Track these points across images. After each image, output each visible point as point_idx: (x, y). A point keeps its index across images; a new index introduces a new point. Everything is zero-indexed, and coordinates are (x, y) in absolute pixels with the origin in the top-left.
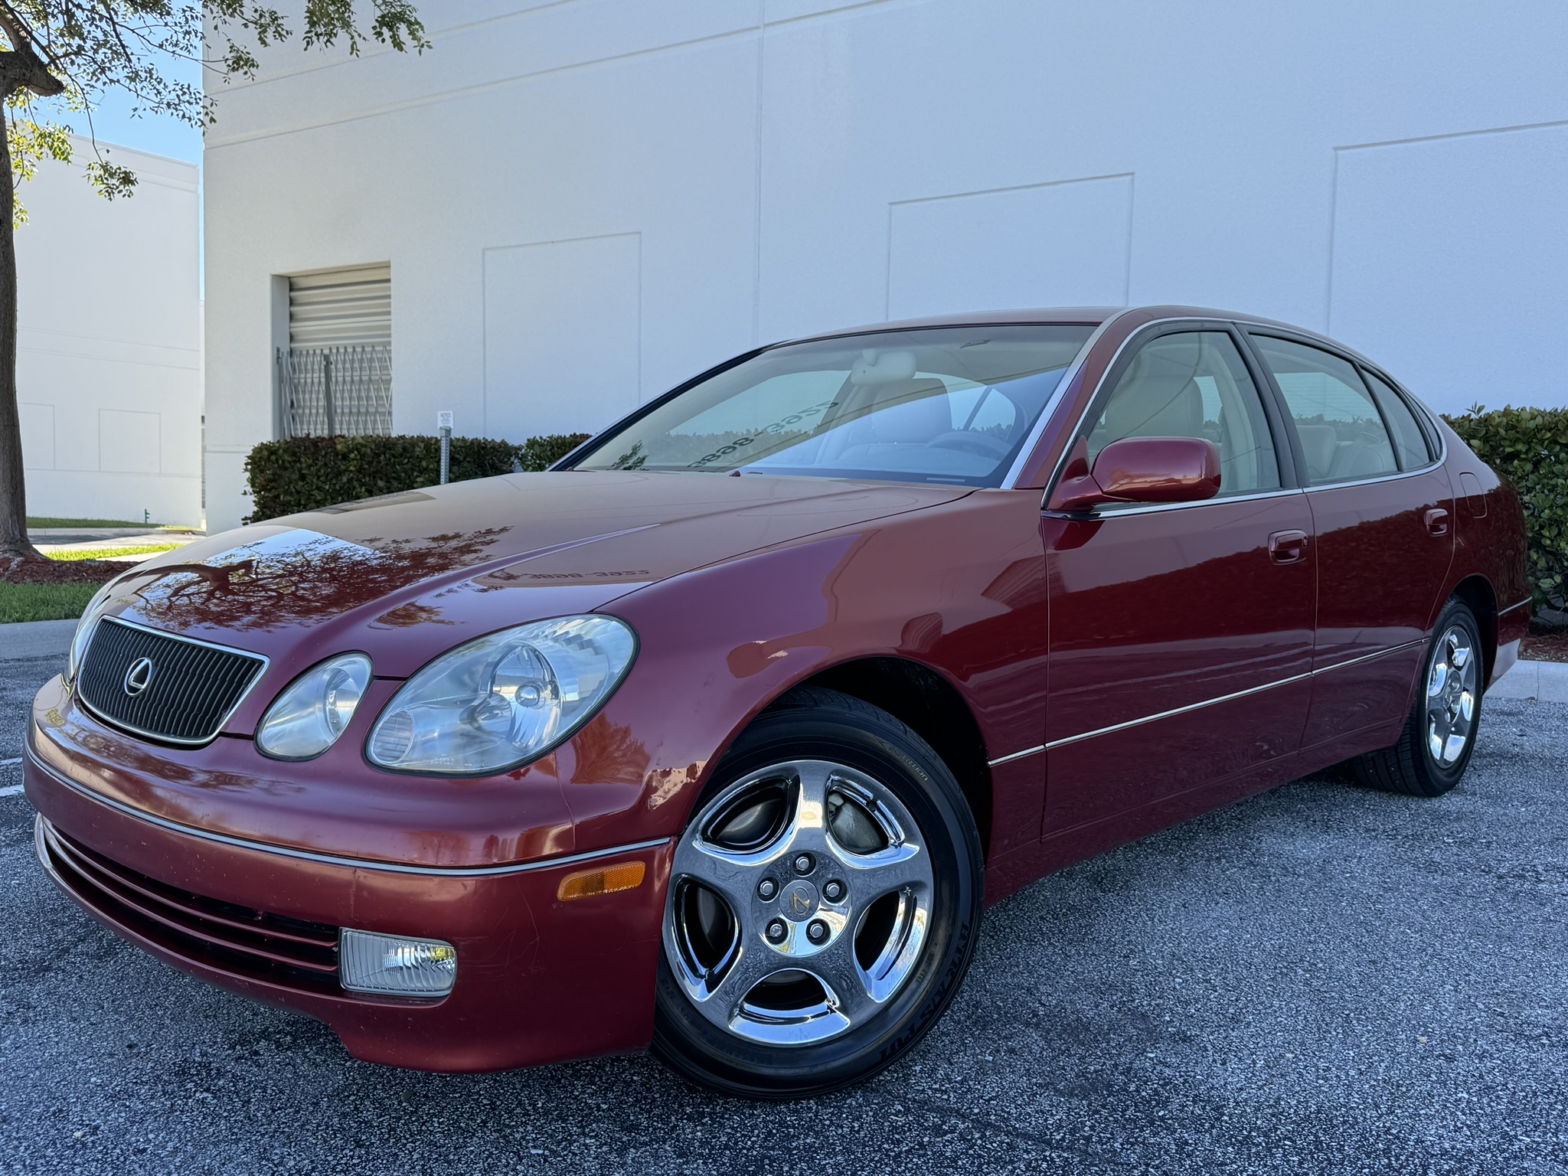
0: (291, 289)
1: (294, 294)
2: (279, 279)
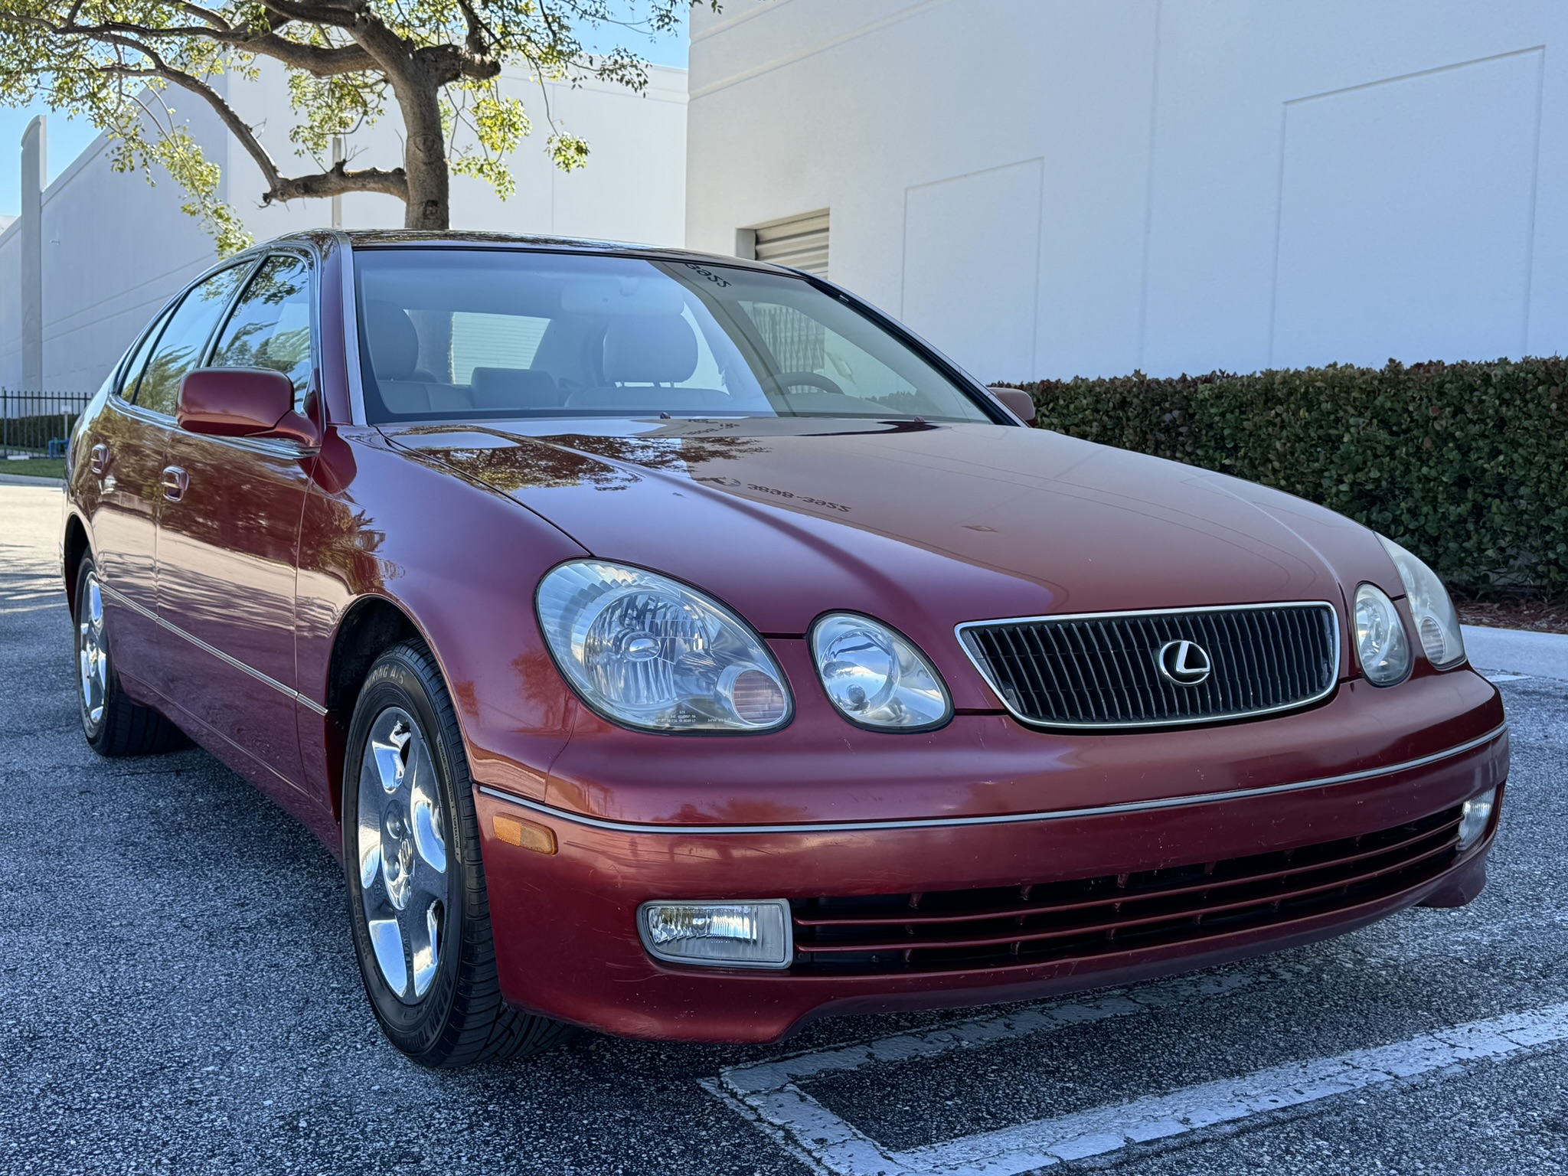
0: (758, 241)
1: (759, 247)
2: (743, 232)
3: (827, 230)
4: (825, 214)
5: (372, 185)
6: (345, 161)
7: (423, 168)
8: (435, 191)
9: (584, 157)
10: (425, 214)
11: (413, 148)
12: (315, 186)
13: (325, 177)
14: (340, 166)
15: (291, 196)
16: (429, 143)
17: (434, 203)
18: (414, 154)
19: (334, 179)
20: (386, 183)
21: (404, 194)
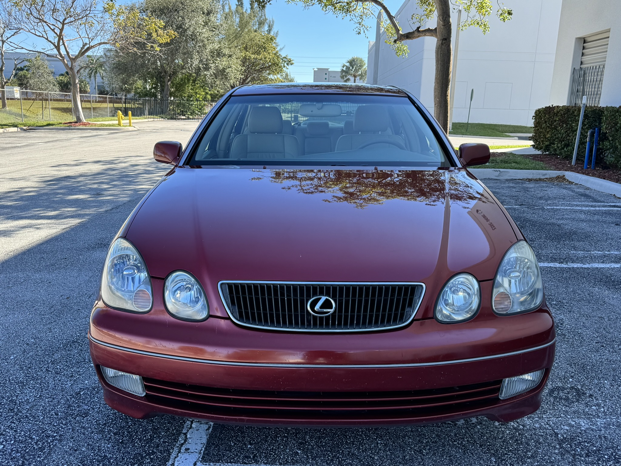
0: (584, 42)
1: (585, 45)
2: (579, 39)
3: (608, 37)
4: (608, 31)
5: (428, 34)
6: (420, 27)
7: (442, 27)
8: (446, 35)
9: (511, 16)
10: (442, 43)
11: (439, 20)
12: (410, 36)
13: (413, 32)
14: (418, 28)
15: (403, 40)
16: (444, 18)
17: (445, 39)
18: (439, 22)
19: (416, 33)
20: (432, 33)
21: (436, 36)
